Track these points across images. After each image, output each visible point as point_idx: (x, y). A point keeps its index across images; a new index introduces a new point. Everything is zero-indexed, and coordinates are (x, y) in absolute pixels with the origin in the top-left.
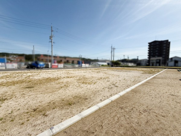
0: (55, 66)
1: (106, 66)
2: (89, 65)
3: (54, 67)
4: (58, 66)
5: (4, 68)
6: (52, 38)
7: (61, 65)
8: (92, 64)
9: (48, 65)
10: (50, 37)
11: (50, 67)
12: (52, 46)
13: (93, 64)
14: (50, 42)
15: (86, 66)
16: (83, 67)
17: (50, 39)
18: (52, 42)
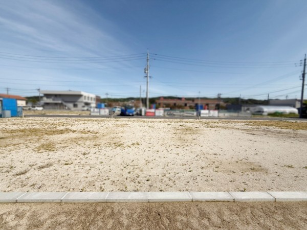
0: (150, 112)
1: (292, 115)
2: (219, 112)
3: (149, 114)
4: (154, 113)
5: (98, 114)
6: (147, 70)
7: (160, 112)
8: (245, 111)
9: (141, 111)
10: (145, 69)
11: (143, 114)
12: (147, 82)
13: (248, 109)
14: (145, 77)
15: (211, 115)
16: (202, 115)
17: (145, 72)
18: (147, 77)
